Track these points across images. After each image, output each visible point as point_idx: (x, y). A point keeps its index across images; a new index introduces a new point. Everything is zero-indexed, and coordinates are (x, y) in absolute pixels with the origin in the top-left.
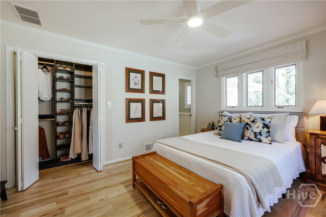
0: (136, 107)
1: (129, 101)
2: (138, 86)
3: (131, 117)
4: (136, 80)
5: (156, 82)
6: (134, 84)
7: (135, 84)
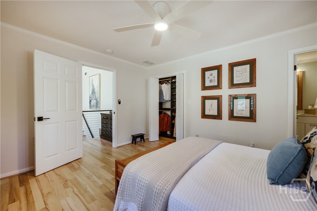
0: (211, 104)
1: (204, 98)
2: (213, 83)
3: (206, 114)
4: (212, 78)
5: (238, 73)
6: (209, 82)
7: (211, 81)
